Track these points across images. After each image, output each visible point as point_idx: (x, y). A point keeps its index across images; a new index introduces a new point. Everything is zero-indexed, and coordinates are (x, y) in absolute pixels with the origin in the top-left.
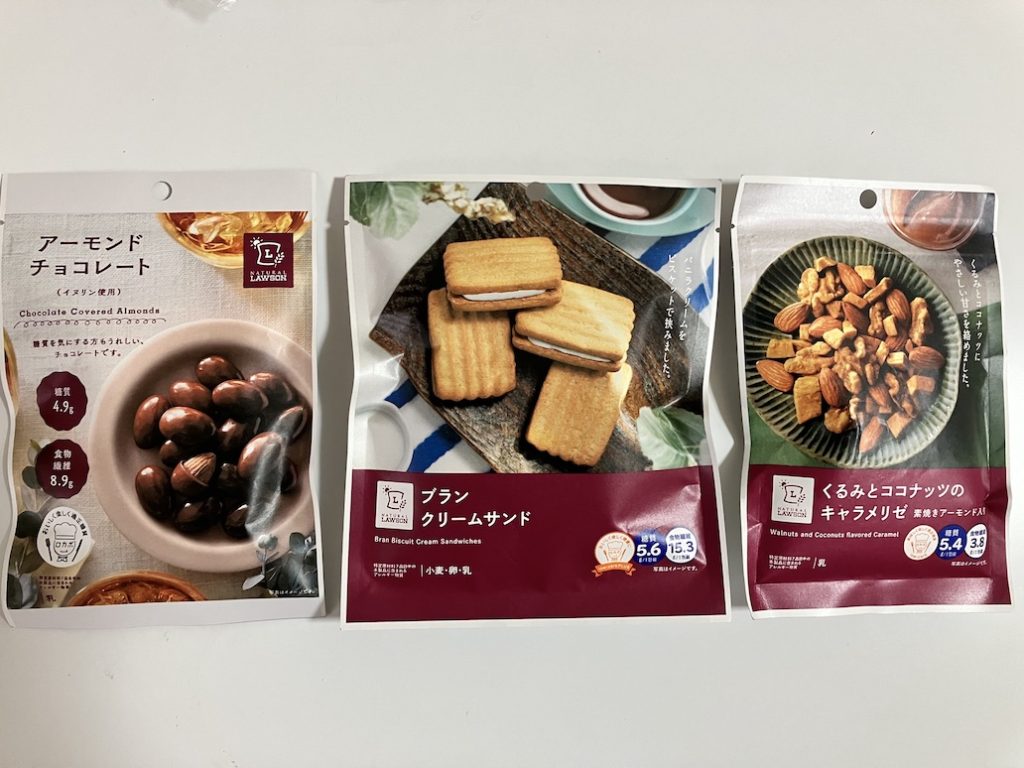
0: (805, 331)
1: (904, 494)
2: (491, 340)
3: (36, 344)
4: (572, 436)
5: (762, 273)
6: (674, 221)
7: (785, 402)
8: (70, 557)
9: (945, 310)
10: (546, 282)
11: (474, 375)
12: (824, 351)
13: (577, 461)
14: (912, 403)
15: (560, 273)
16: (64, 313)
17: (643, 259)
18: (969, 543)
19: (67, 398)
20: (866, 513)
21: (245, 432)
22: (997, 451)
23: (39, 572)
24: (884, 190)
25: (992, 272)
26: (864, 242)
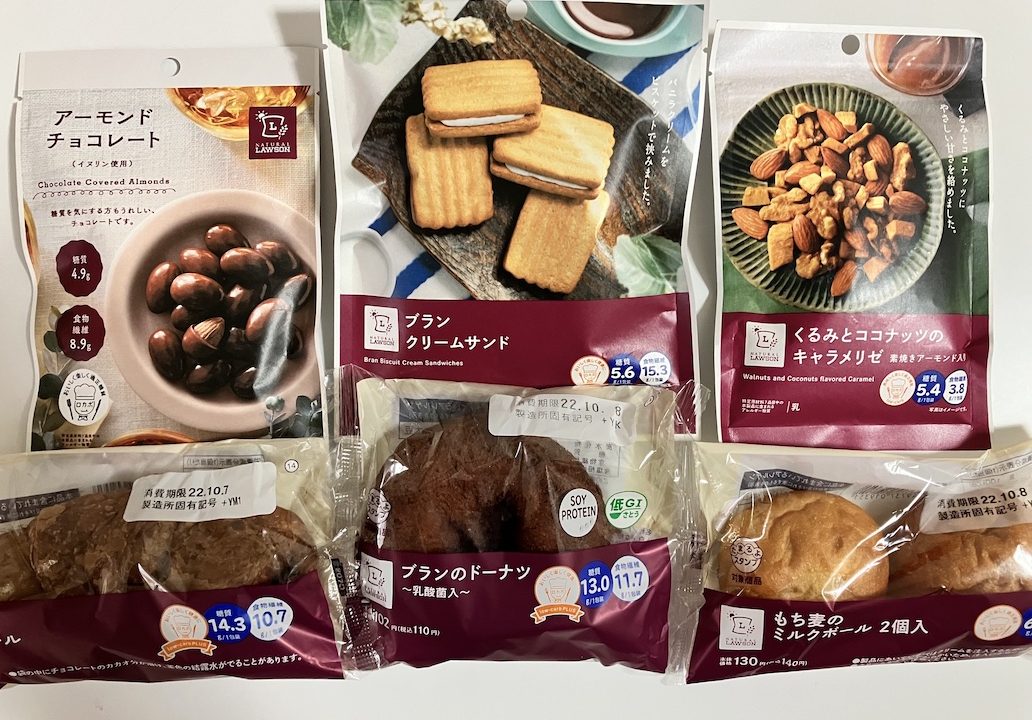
0: (780, 178)
1: (880, 339)
2: (468, 167)
3: (54, 214)
4: (548, 265)
5: (738, 120)
6: (660, 41)
7: (759, 250)
8: (90, 417)
9: (928, 155)
10: (525, 106)
11: (452, 202)
12: (800, 197)
13: (553, 288)
14: (891, 247)
15: (540, 98)
16: (79, 183)
17: (625, 82)
18: (948, 388)
19: (84, 266)
20: (840, 358)
21: (252, 298)
22: (980, 298)
23: (61, 430)
24: (867, 35)
25: (979, 117)
26: (846, 90)
